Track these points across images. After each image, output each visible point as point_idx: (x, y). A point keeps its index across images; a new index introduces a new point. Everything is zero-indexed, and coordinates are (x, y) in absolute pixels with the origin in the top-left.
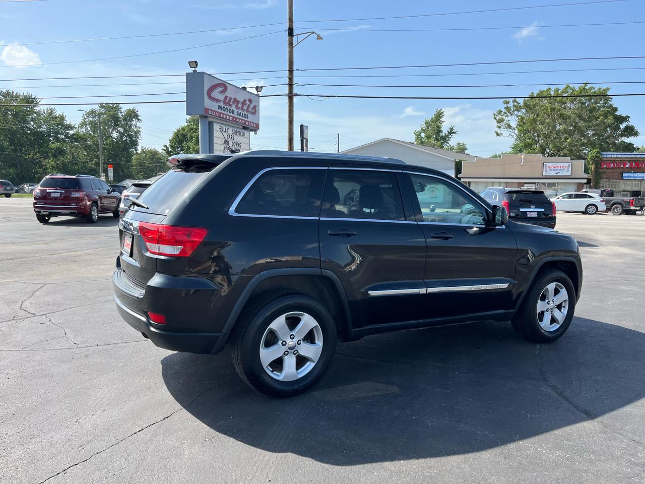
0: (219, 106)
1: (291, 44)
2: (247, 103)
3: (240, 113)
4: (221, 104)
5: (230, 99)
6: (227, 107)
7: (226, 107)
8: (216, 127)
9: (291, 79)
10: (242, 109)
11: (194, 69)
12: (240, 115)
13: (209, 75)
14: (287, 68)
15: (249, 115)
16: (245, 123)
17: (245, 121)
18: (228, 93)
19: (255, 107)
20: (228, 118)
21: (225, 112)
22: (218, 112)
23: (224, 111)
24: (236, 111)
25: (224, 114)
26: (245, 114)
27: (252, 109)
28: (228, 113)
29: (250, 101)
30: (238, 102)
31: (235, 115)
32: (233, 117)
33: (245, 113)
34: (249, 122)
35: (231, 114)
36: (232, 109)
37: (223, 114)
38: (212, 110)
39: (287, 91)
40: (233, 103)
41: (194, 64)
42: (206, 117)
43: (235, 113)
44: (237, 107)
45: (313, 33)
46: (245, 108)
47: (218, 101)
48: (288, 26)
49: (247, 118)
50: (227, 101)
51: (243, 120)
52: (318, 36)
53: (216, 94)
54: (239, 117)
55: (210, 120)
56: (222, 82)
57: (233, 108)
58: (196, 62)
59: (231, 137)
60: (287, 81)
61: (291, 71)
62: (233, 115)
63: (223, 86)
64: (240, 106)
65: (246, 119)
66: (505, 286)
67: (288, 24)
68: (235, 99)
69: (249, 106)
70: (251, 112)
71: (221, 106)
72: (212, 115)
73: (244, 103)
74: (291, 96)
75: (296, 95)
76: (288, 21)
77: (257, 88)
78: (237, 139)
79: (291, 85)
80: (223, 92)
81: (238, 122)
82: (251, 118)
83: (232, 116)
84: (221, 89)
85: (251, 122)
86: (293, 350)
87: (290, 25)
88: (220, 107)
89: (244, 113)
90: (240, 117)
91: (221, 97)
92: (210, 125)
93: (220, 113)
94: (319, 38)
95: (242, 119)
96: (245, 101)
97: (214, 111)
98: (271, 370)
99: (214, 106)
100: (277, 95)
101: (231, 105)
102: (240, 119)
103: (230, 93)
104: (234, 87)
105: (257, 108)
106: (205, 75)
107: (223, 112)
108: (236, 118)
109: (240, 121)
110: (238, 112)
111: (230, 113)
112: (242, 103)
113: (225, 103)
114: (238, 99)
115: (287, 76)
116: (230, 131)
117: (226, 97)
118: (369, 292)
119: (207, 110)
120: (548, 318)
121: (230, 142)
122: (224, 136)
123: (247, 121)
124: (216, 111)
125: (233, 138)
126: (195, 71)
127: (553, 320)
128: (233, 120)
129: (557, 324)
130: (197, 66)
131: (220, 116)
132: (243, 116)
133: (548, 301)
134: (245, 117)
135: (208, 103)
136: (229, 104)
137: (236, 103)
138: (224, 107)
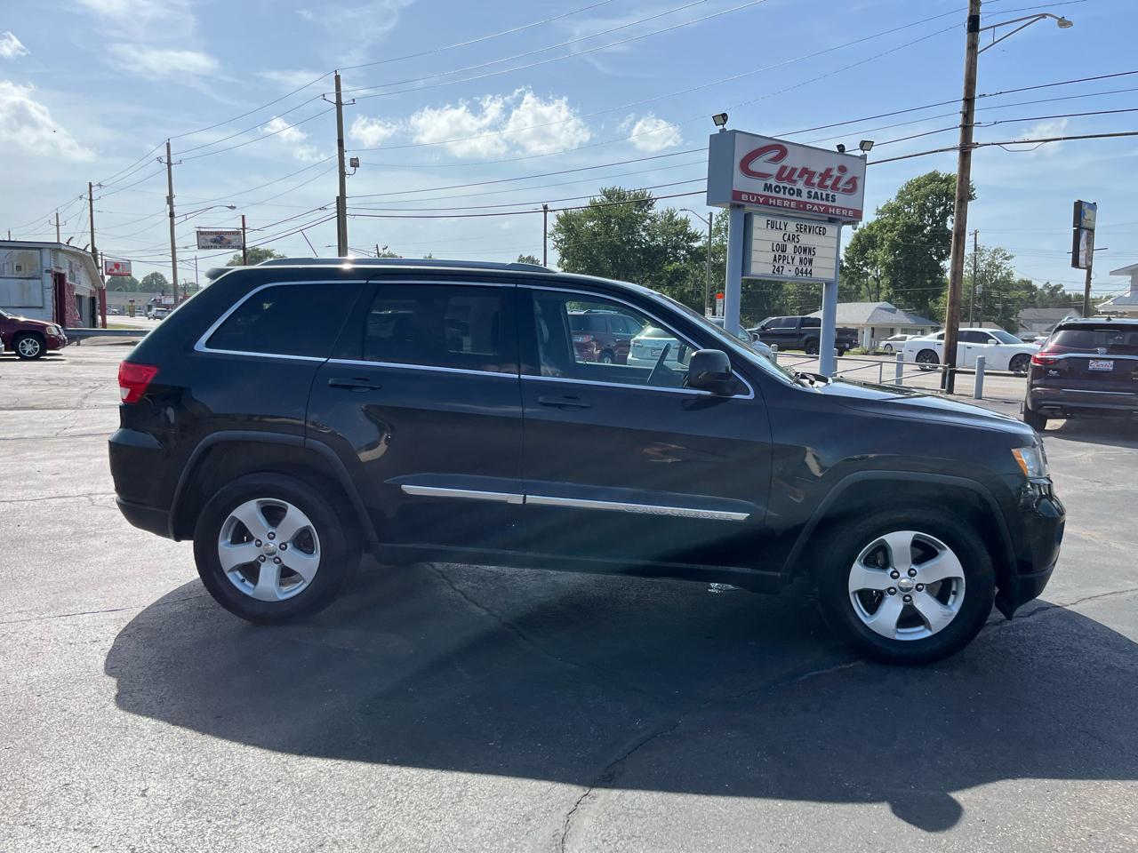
0: (766, 184)
1: (972, 47)
2: (835, 173)
3: (816, 193)
4: (773, 182)
5: (794, 170)
6: (785, 185)
7: (781, 185)
8: (759, 222)
9: (968, 115)
10: (821, 185)
11: (721, 127)
12: (816, 197)
14: (962, 94)
15: (838, 196)
16: (826, 211)
17: (827, 207)
18: (788, 162)
19: (853, 181)
20: (786, 204)
21: (781, 195)
22: (762, 196)
23: (778, 192)
24: (805, 191)
25: (777, 198)
26: (827, 195)
27: (847, 183)
28: (787, 196)
29: (842, 169)
30: (812, 174)
31: (804, 198)
32: (798, 203)
33: (829, 192)
34: (836, 208)
35: (794, 197)
36: (795, 188)
37: (773, 198)
38: (749, 194)
39: (957, 142)
40: (801, 176)
41: (722, 118)
42: (739, 206)
43: (805, 194)
44: (808, 183)
45: (1044, 16)
46: (829, 182)
47: (765, 176)
48: (967, 14)
49: (834, 201)
50: (786, 175)
51: (823, 206)
52: (1061, 19)
53: (760, 164)
54: (811, 200)
55: (748, 209)
57: (800, 185)
58: (724, 114)
59: (793, 238)
60: (959, 119)
61: (969, 101)
62: (799, 199)
63: (779, 149)
64: (816, 180)
65: (830, 203)
66: (742, 516)
67: (968, 10)
68: (805, 171)
69: (838, 179)
70: (844, 190)
71: (771, 185)
73: (826, 174)
74: (966, 149)
75: (977, 145)
77: (863, 144)
78: (806, 240)
79: (967, 128)
80: (775, 160)
81: (810, 210)
82: (842, 200)
83: (794, 201)
84: (773, 154)
85: (843, 208)
86: (273, 557)
87: (971, 11)
88: (768, 188)
89: (825, 193)
90: (816, 201)
91: (774, 169)
92: (748, 220)
93: (767, 198)
94: (1063, 23)
95: (818, 205)
96: (829, 170)
97: (753, 195)
98: (242, 578)
99: (757, 186)
100: (937, 151)
101: (795, 182)
102: (813, 204)
103: (793, 161)
104: (804, 148)
105: (859, 183)
106: (737, 134)
107: (774, 194)
108: (805, 203)
109: (816, 208)
110: (809, 192)
111: (792, 195)
112: (820, 175)
114: (812, 169)
115: (961, 110)
116: (792, 227)
117: (783, 169)
118: (403, 486)
119: (737, 194)
120: (891, 610)
121: (790, 247)
122: (777, 236)
123: (832, 207)
124: (757, 195)
125: (796, 239)
126: (723, 131)
127: (910, 617)
128: (798, 208)
129: (922, 627)
130: (725, 121)
131: (766, 203)
132: (822, 199)
133: (891, 570)
134: (827, 200)
135: (741, 182)
136: (789, 179)
137: (806, 176)
138: (777, 186)
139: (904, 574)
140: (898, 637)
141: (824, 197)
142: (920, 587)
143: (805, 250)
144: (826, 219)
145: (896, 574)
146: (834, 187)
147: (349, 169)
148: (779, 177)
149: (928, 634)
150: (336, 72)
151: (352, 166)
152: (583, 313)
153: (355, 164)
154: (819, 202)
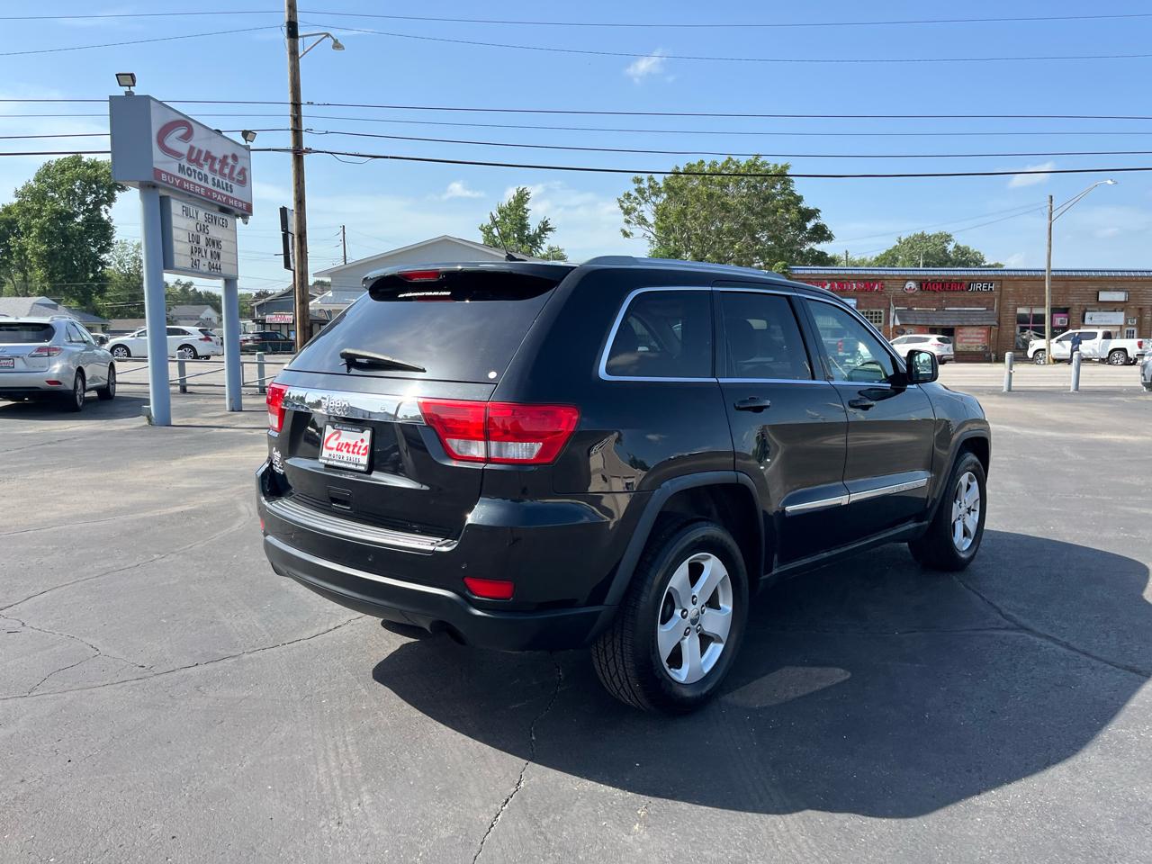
0: (180, 165)
1: (294, 53)
2: (230, 161)
3: (218, 181)
5: (200, 152)
6: (196, 168)
7: (192, 168)
8: (176, 207)
9: (297, 120)
10: (222, 173)
11: (127, 89)
12: (218, 186)
13: (161, 102)
14: (289, 99)
15: (235, 187)
16: (226, 202)
17: (228, 197)
18: (195, 142)
19: (243, 171)
20: (197, 190)
21: (192, 179)
22: (178, 178)
23: (190, 175)
24: (210, 177)
25: (190, 183)
26: (227, 184)
27: (239, 173)
28: (197, 181)
29: (235, 157)
30: (214, 159)
31: (210, 186)
32: (206, 189)
33: (227, 181)
34: (234, 199)
35: (202, 183)
36: (203, 172)
37: (187, 181)
38: (167, 174)
39: (290, 145)
40: (205, 160)
41: (127, 79)
42: (155, 187)
43: (210, 180)
44: (212, 169)
45: (328, 35)
46: (227, 171)
47: (177, 155)
48: (287, 18)
49: (232, 192)
50: (195, 157)
51: (225, 195)
52: (336, 41)
53: (173, 141)
54: (215, 188)
55: (162, 192)
56: (184, 119)
57: (206, 170)
58: (132, 76)
59: (204, 229)
60: (289, 124)
61: (296, 105)
62: (205, 185)
63: (186, 126)
64: (217, 167)
65: (228, 194)
67: (286, 14)
68: (208, 153)
69: (233, 168)
70: (238, 181)
71: (184, 167)
72: (167, 182)
73: (224, 161)
74: (298, 153)
75: (309, 151)
76: (286, 8)
77: (245, 134)
78: (215, 232)
79: (297, 132)
80: (184, 138)
81: (216, 199)
82: (237, 192)
83: (203, 187)
84: (182, 131)
85: (238, 200)
86: (696, 625)
87: (290, 17)
88: (181, 169)
89: (224, 181)
90: (219, 190)
91: (183, 148)
92: (164, 204)
93: (183, 180)
94: (337, 46)
95: (221, 194)
96: (225, 157)
97: (171, 175)
99: (171, 167)
101: (201, 166)
102: (218, 193)
103: (199, 142)
104: (205, 129)
105: (247, 173)
107: (186, 177)
108: (212, 191)
109: (219, 198)
110: (214, 179)
111: (201, 180)
112: (220, 161)
113: (190, 160)
114: (213, 154)
115: (290, 113)
116: (201, 214)
117: (192, 148)
118: (787, 508)
119: (158, 172)
121: (203, 239)
122: (192, 226)
123: (231, 198)
124: (174, 176)
125: (206, 231)
126: (129, 94)
127: (965, 532)
128: (206, 196)
129: (969, 537)
131: (181, 186)
132: (223, 188)
134: (227, 190)
135: (159, 158)
136: (196, 161)
137: (210, 160)
138: (189, 169)
141: (224, 186)
143: (214, 243)
146: (231, 176)
154: (221, 191)
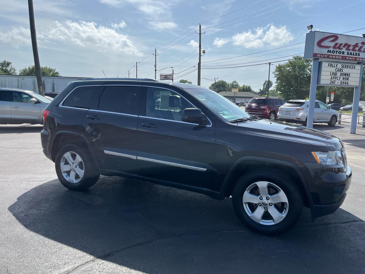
0: (328, 50)
2: (360, 45)
3: (351, 53)
4: (332, 49)
5: (341, 44)
6: (337, 50)
7: (335, 50)
8: (325, 65)
11: (310, 30)
15: (361, 54)
17: (356, 58)
18: (339, 41)
20: (337, 57)
21: (335, 54)
22: (326, 55)
24: (346, 52)
25: (333, 55)
28: (338, 54)
29: (363, 43)
30: (349, 46)
31: (346, 55)
33: (357, 52)
34: (360, 58)
35: (341, 55)
36: (342, 51)
37: (331, 55)
38: (320, 54)
40: (344, 46)
41: (310, 27)
42: (317, 59)
44: (348, 49)
46: (357, 49)
47: (328, 47)
50: (338, 47)
51: (354, 57)
53: (325, 43)
54: (349, 56)
55: (320, 60)
57: (344, 50)
58: (312, 25)
62: (343, 55)
63: (335, 37)
64: (351, 48)
66: (204, 170)
68: (346, 44)
69: (361, 47)
70: (364, 51)
71: (331, 51)
72: (320, 57)
73: (356, 45)
78: (345, 71)
80: (333, 41)
81: (348, 59)
84: (332, 39)
85: (363, 58)
89: (355, 52)
90: (351, 56)
91: (332, 44)
92: (320, 64)
93: (329, 55)
95: (352, 57)
97: (322, 55)
99: (325, 51)
101: (341, 49)
102: (350, 57)
104: (345, 36)
106: (316, 32)
107: (332, 54)
108: (346, 57)
109: (351, 58)
110: (348, 53)
112: (353, 46)
114: (349, 44)
116: (340, 66)
117: (336, 44)
118: (104, 151)
119: (315, 54)
120: (259, 212)
121: (339, 74)
122: (333, 70)
123: (358, 58)
124: (324, 55)
125: (341, 71)
126: (311, 31)
127: (267, 216)
128: (342, 58)
129: (272, 221)
130: (312, 28)
131: (328, 57)
132: (354, 55)
133: (260, 196)
135: (317, 50)
136: (339, 48)
137: (346, 47)
138: (333, 51)
139: (264, 198)
140: (261, 223)
141: (355, 54)
142: (271, 204)
143: (345, 75)
144: (357, 62)
145: (261, 198)
146: (359, 50)
147: (202, 54)
148: (334, 47)
149: (273, 223)
150: (200, 24)
151: (203, 53)
152: (264, 98)
153: (204, 52)
154: (353, 56)
